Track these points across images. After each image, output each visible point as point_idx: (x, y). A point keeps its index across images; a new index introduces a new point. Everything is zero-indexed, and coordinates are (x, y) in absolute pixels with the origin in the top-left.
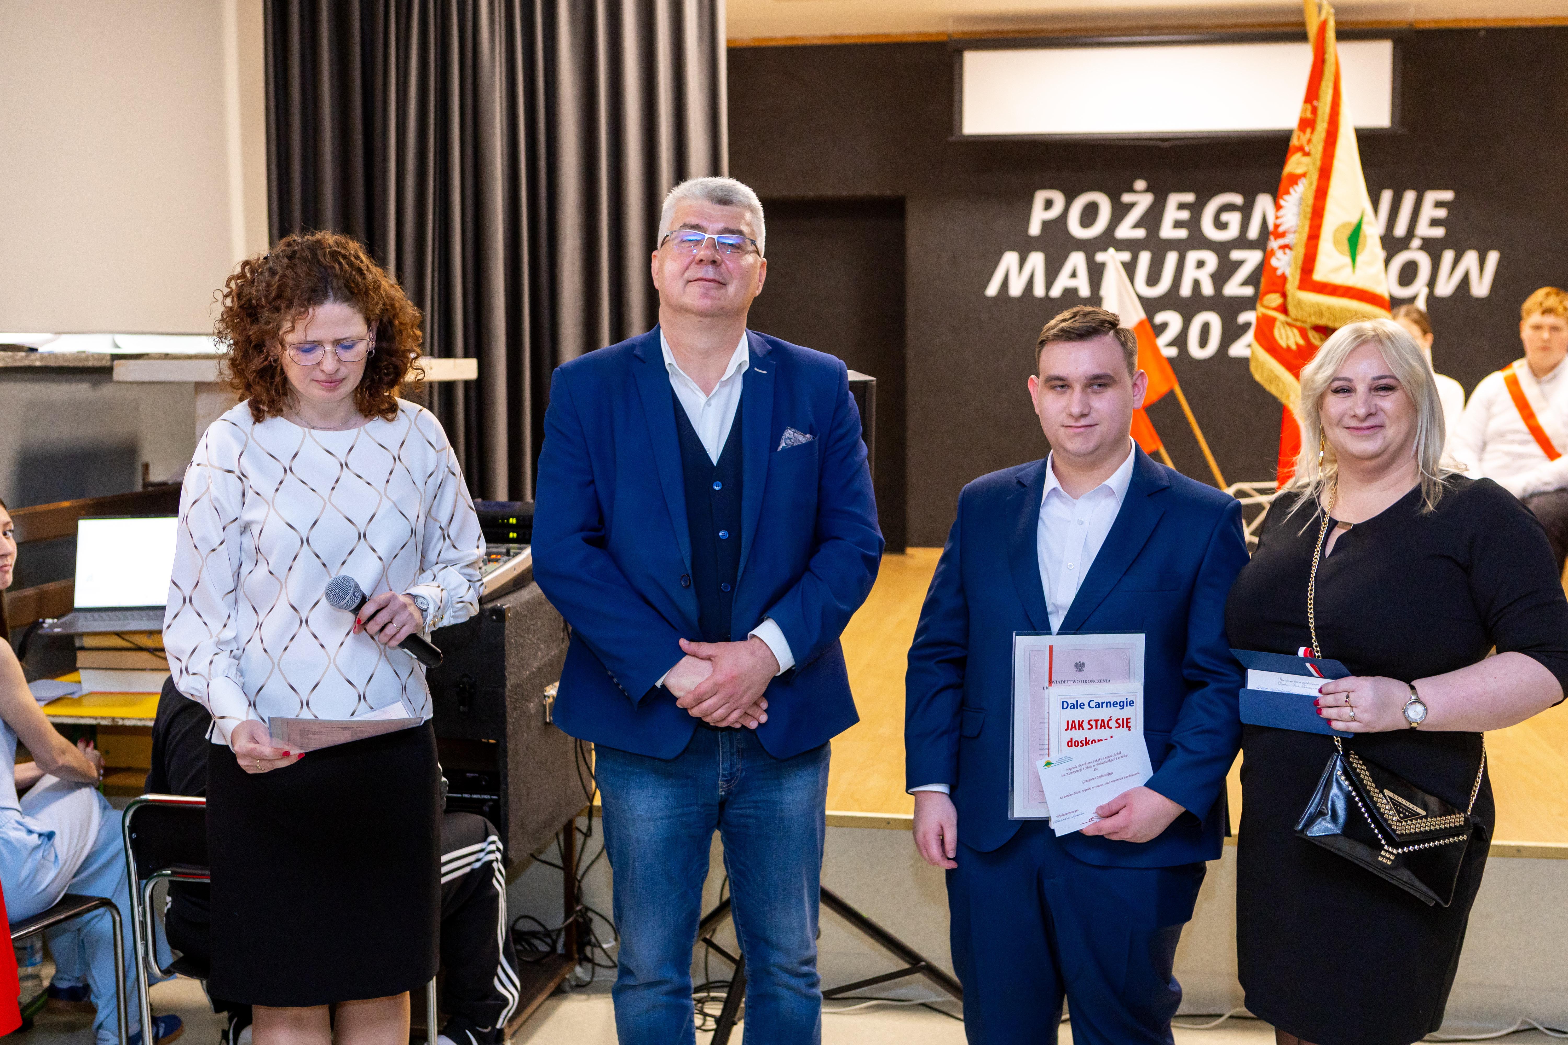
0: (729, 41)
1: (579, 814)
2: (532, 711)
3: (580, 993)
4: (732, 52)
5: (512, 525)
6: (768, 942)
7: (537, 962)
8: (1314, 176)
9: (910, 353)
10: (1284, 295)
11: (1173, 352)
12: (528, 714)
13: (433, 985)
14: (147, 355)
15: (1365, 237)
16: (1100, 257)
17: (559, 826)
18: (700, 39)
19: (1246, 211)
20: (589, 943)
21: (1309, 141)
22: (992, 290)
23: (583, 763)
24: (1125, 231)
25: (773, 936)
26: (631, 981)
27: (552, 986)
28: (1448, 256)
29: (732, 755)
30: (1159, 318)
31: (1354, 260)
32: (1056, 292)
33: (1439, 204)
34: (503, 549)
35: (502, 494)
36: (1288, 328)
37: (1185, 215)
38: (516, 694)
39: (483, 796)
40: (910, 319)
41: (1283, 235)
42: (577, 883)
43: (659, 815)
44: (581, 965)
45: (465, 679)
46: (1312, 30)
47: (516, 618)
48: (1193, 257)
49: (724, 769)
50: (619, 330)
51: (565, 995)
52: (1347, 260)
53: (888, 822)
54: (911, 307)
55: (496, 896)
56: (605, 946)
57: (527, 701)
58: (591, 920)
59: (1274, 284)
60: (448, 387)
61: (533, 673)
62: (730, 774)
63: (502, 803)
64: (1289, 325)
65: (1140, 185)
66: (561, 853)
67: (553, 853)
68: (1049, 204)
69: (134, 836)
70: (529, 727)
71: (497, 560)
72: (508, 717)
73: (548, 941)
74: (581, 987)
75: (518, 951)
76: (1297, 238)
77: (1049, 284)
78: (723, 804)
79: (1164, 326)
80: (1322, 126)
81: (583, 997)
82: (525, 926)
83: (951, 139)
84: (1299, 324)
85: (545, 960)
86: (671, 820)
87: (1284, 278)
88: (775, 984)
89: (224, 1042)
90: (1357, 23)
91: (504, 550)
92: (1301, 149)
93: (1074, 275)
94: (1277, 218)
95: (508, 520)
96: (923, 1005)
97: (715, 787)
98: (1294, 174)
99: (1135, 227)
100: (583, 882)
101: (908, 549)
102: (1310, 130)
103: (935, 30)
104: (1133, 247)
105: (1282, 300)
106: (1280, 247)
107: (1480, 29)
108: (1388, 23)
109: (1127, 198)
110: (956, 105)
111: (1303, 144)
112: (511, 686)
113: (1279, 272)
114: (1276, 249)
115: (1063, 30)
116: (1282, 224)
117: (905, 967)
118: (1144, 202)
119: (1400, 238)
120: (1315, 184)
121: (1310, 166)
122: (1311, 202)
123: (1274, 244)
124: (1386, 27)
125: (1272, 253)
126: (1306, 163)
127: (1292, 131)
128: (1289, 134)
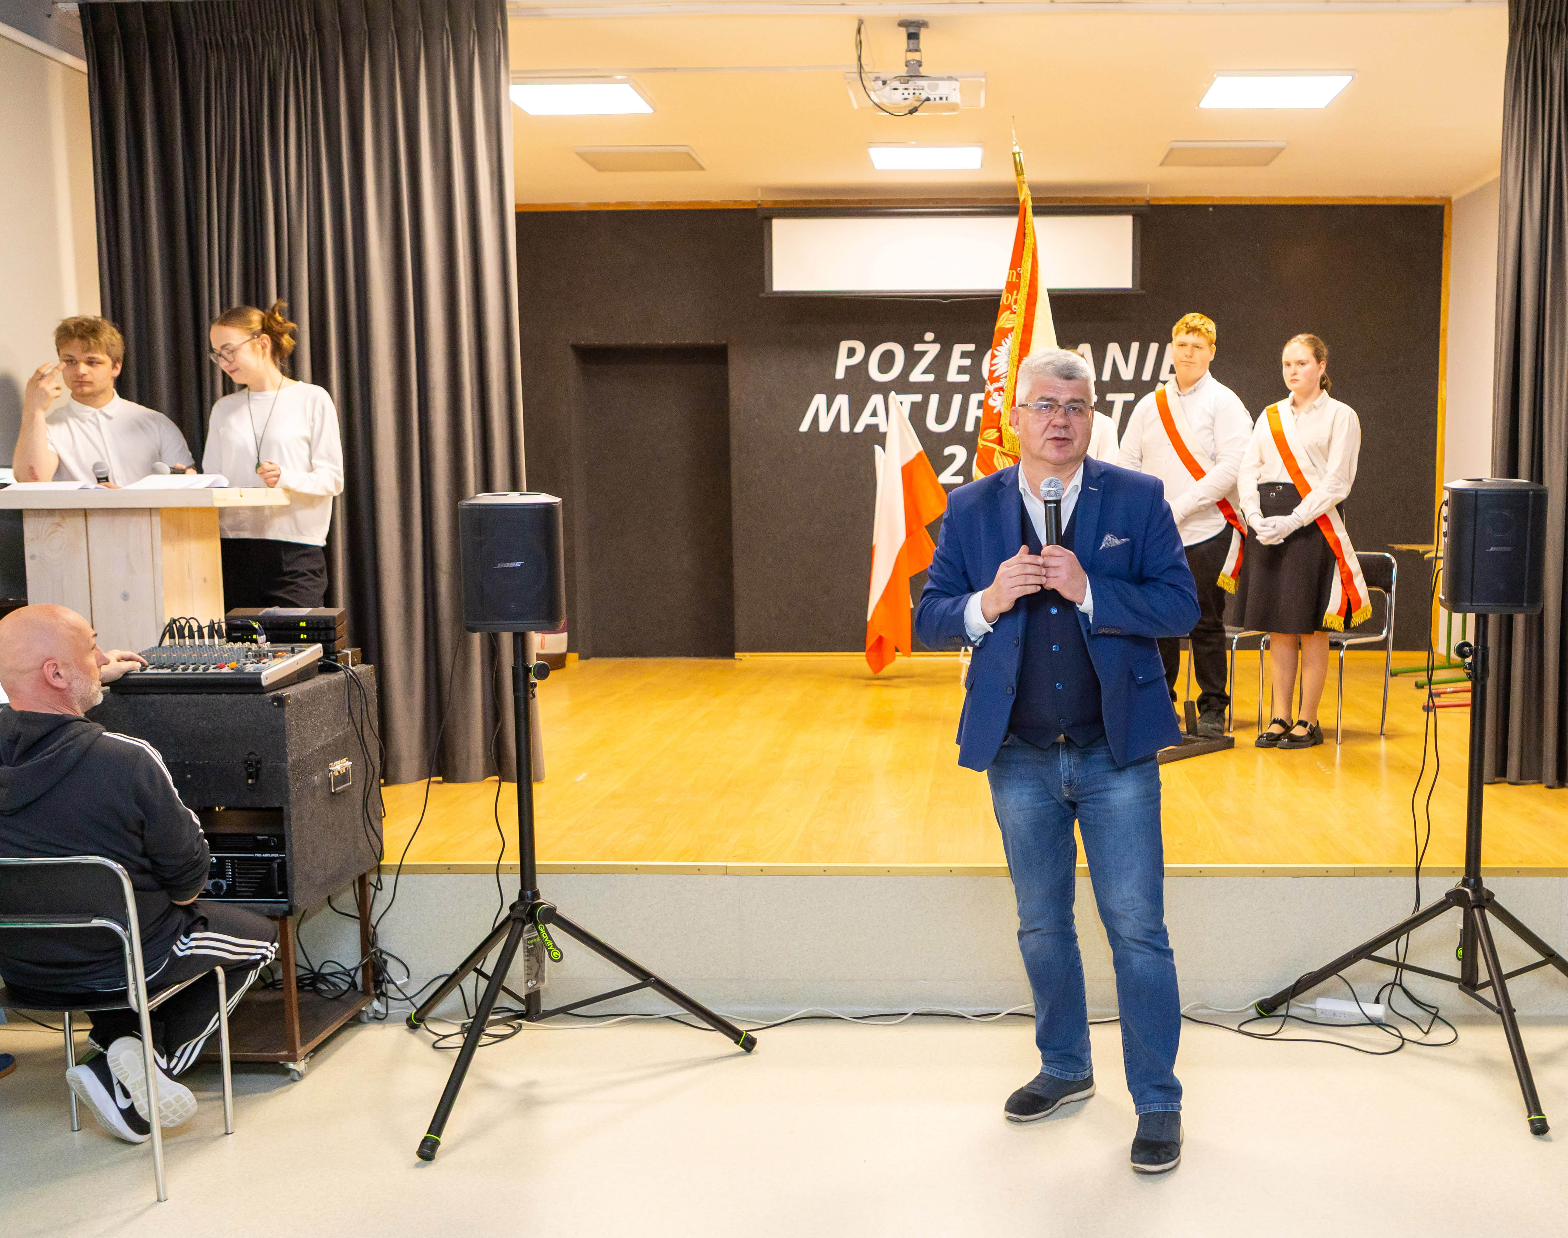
1: (369, 872)
2: (316, 782)
5: (303, 627)
8: (1018, 330)
9: (734, 482)
10: (1000, 430)
12: (312, 785)
20: (384, 980)
21: (1015, 302)
22: (804, 427)
24: (916, 376)
30: (946, 452)
32: (859, 428)
34: (288, 647)
36: (1004, 457)
37: (967, 362)
38: (299, 769)
39: (272, 855)
40: (734, 453)
41: (997, 379)
42: (372, 930)
44: (377, 998)
45: (252, 757)
47: (296, 704)
48: (974, 398)
51: (364, 1025)
54: (734, 442)
56: (398, 983)
57: (311, 773)
58: (385, 962)
59: (992, 421)
61: (317, 751)
63: (287, 860)
64: (1005, 454)
65: (929, 336)
67: (350, 904)
68: (851, 352)
70: (313, 796)
71: (281, 657)
72: (291, 787)
73: (348, 978)
74: (378, 1018)
76: (1008, 383)
77: (853, 422)
79: (952, 457)
80: (1024, 289)
82: (326, 967)
83: (762, 295)
87: (999, 415)
90: (1109, 200)
91: (290, 649)
92: (1009, 307)
93: (874, 414)
94: (992, 365)
95: (300, 624)
96: (668, 1017)
98: (1004, 328)
99: (925, 372)
100: (378, 930)
101: (737, 654)
102: (1015, 292)
103: (749, 199)
104: (924, 389)
105: (998, 434)
106: (996, 390)
107: (1207, 206)
108: (1133, 200)
109: (918, 347)
110: (766, 266)
111: (1010, 304)
112: (293, 761)
113: (995, 411)
114: (992, 391)
115: (860, 201)
116: (996, 370)
117: (639, 981)
118: (933, 350)
119: (1146, 382)
120: (1020, 337)
121: (1016, 322)
122: (1017, 352)
123: (990, 387)
124: (1130, 203)
125: (989, 395)
126: (1013, 319)
127: (1001, 292)
128: (999, 295)
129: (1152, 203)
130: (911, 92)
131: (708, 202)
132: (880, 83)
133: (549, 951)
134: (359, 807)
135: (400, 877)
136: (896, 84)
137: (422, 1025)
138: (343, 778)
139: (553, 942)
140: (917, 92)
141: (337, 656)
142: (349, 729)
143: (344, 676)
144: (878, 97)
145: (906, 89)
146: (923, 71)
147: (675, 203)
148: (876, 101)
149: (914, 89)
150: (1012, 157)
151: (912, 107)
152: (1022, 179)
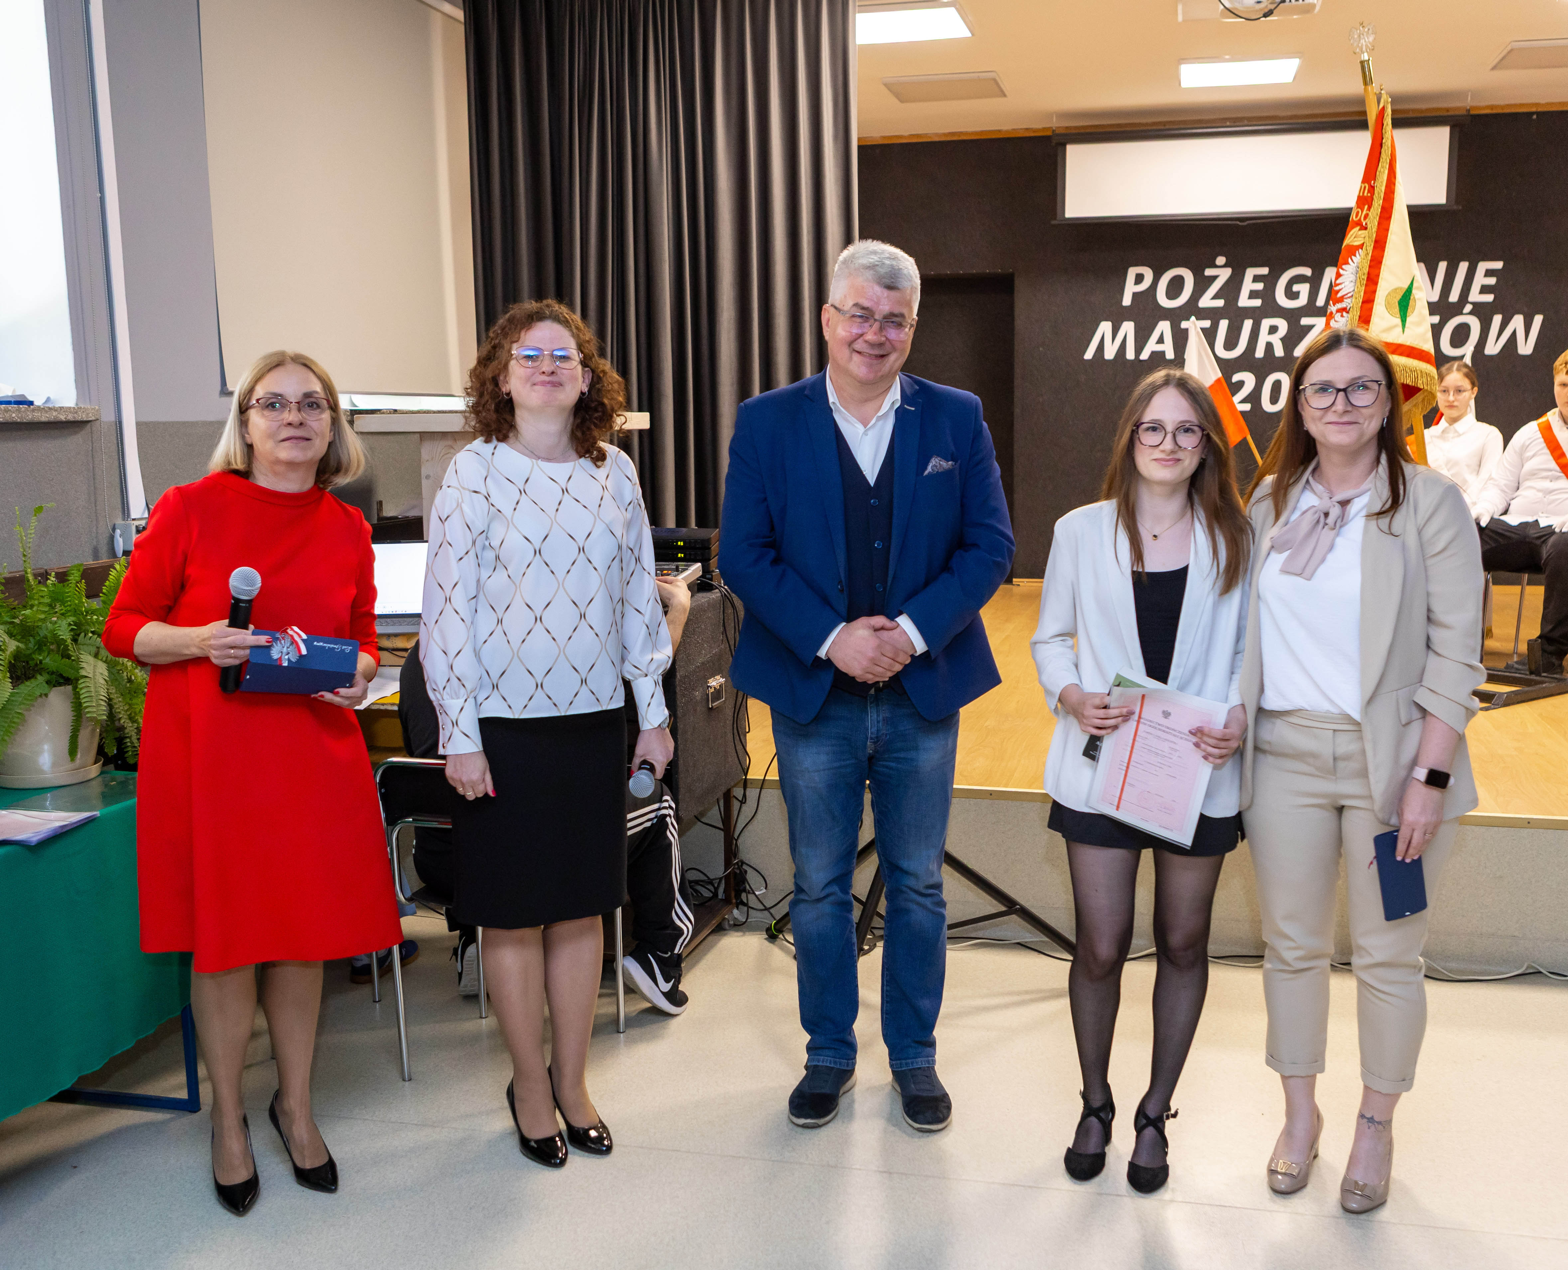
0: (859, 139)
1: (735, 786)
2: (697, 698)
3: (737, 931)
4: (863, 149)
5: (680, 546)
6: (901, 869)
8: (1370, 247)
9: (1017, 411)
11: (1247, 407)
12: (694, 700)
13: (619, 911)
14: (379, 410)
15: (1414, 300)
16: (1184, 325)
17: (720, 794)
18: (836, 137)
19: (1315, 282)
20: (745, 890)
21: (1366, 217)
22: (1089, 355)
23: (740, 743)
24: (1206, 301)
25: (906, 864)
26: (803, 896)
27: (714, 923)
28: (1497, 319)
29: (880, 719)
30: (1236, 378)
31: (1404, 322)
32: (1145, 355)
33: (1489, 273)
34: (673, 566)
35: (670, 522)
37: (1260, 286)
38: (684, 684)
40: (1017, 382)
41: (1341, 300)
42: (735, 842)
44: (738, 907)
46: (1372, 118)
48: (1266, 323)
49: (872, 733)
50: (768, 381)
51: (726, 932)
52: (1399, 321)
53: (991, 793)
54: (1018, 371)
56: (757, 893)
57: (693, 689)
58: (746, 872)
61: (698, 667)
62: (877, 737)
65: (1221, 260)
66: (721, 817)
67: (714, 815)
68: (1139, 279)
69: (383, 790)
70: (695, 710)
72: (678, 702)
73: (712, 887)
74: (738, 926)
76: (1354, 303)
77: (1139, 349)
80: (1378, 203)
81: (740, 934)
82: (692, 876)
83: (1053, 222)
85: (709, 903)
88: (907, 900)
89: (454, 957)
90: (1421, 111)
92: (1359, 223)
93: (1161, 340)
94: (1338, 285)
95: (677, 543)
96: (1018, 943)
97: (865, 746)
98: (1353, 246)
99: (1216, 297)
100: (739, 841)
101: (1014, 580)
102: (1366, 207)
103: (1040, 126)
104: (1213, 315)
106: (1338, 311)
107: (1532, 113)
108: (1447, 110)
109: (1209, 272)
110: (1059, 192)
111: (1360, 219)
112: (681, 676)
114: (1334, 312)
115: (1154, 124)
116: (1340, 290)
117: (1003, 909)
118: (1224, 275)
119: (1453, 303)
120: (1370, 255)
121: (1367, 238)
122: (1366, 270)
123: (1333, 308)
124: (1446, 114)
125: (1330, 317)
126: (1363, 236)
127: (1351, 209)
128: (1349, 212)
129: (1472, 112)
131: (999, 131)
134: (729, 722)
135: (763, 791)
137: (781, 936)
138: (718, 694)
141: (712, 575)
142: (723, 647)
143: (719, 594)
147: (966, 133)
150: (1359, 65)
151: (1266, 10)
152: (1375, 87)
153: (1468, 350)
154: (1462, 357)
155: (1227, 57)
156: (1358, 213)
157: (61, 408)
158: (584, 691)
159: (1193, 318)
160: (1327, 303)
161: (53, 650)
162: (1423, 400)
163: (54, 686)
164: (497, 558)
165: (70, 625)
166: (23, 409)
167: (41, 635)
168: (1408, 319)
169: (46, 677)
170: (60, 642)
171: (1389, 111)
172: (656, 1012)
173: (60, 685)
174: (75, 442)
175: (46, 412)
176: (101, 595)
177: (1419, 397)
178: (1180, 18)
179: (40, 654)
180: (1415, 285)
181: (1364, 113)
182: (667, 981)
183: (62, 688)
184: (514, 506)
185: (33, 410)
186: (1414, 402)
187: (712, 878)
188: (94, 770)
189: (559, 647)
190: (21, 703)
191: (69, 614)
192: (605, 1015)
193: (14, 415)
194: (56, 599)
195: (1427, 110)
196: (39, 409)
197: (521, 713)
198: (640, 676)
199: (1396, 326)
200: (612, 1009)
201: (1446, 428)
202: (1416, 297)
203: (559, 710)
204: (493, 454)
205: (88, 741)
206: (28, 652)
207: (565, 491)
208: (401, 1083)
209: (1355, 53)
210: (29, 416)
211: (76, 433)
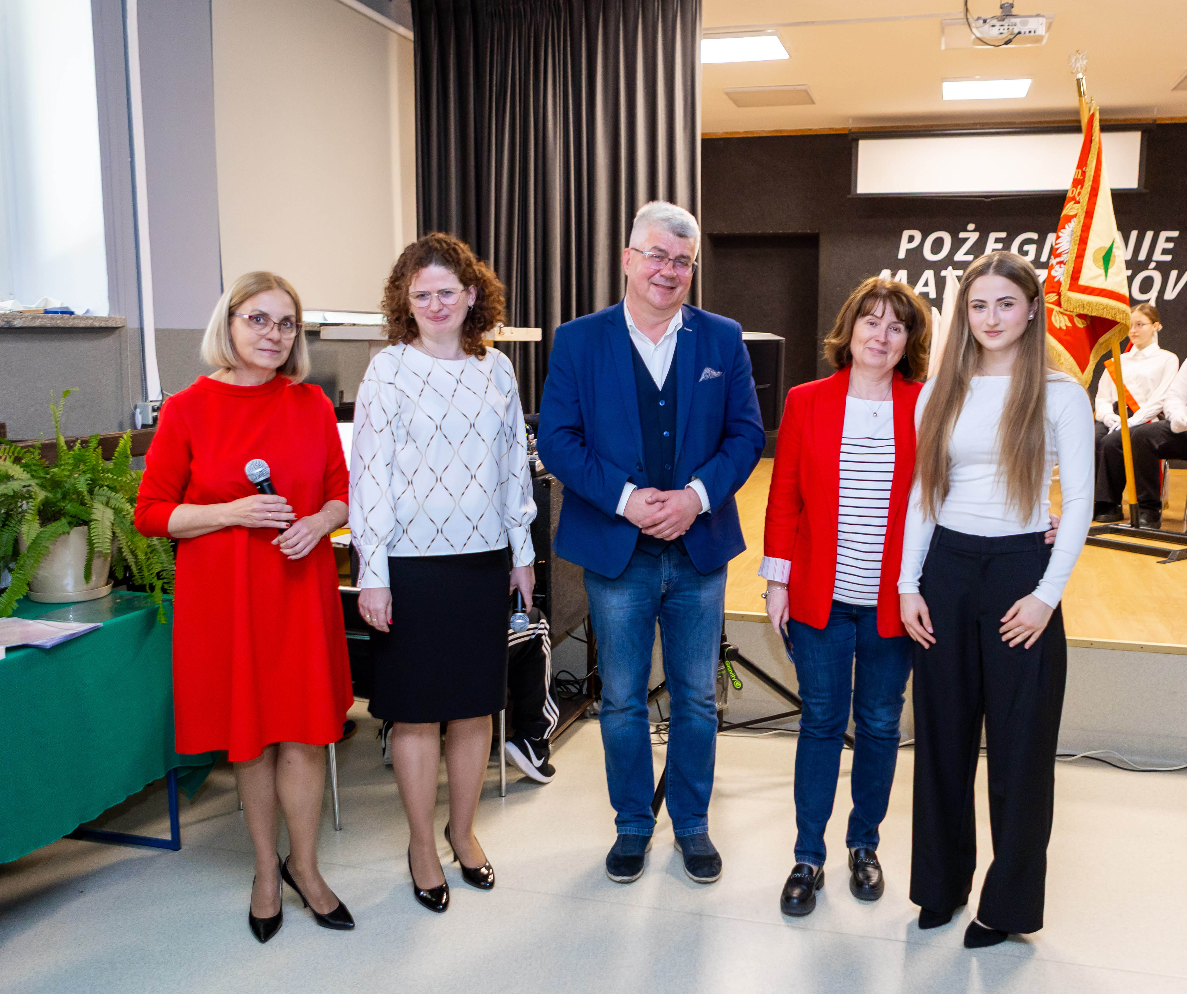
0: (703, 134)
4: (705, 141)
6: (686, 685)
7: (570, 699)
8: (1082, 216)
9: (820, 333)
10: (1059, 294)
15: (1115, 256)
16: (943, 273)
18: (685, 128)
19: (1040, 244)
21: (1079, 194)
24: (959, 256)
25: (690, 681)
26: (611, 708)
27: (578, 713)
28: (1174, 274)
29: (670, 568)
31: (1106, 272)
33: (1168, 240)
36: (1061, 315)
40: (821, 312)
41: (1059, 255)
43: (625, 605)
44: (597, 702)
46: (1084, 123)
49: (665, 577)
51: (586, 720)
52: (1102, 271)
54: (821, 305)
55: (544, 657)
59: (1053, 287)
60: (525, 345)
62: (669, 580)
63: (548, 600)
64: (1061, 313)
65: (971, 227)
66: (586, 633)
67: (581, 631)
68: (911, 239)
73: (577, 686)
75: (559, 692)
76: (1069, 258)
78: (664, 597)
80: (1088, 184)
82: (563, 677)
83: (849, 196)
84: (1068, 313)
85: (574, 698)
86: (633, 608)
87: (1059, 283)
88: (690, 711)
92: (1073, 199)
93: (926, 284)
94: (1056, 244)
97: (659, 587)
98: (1069, 215)
99: (967, 253)
102: (1079, 187)
103: (840, 127)
105: (1057, 297)
106: (1058, 264)
108: (1140, 120)
109: (962, 235)
110: (853, 175)
111: (1074, 196)
113: (1056, 279)
114: (1054, 265)
115: (923, 126)
116: (1059, 248)
118: (974, 237)
119: (1141, 262)
120: (1082, 222)
121: (1080, 210)
122: (1079, 233)
123: (1053, 261)
124: (1137, 123)
125: (1052, 267)
126: (1077, 208)
127: (1067, 191)
128: (1066, 192)
129: (1158, 122)
130: (1006, 27)
131: (810, 130)
132: (981, 21)
133: (733, 682)
136: (994, 22)
139: (736, 674)
140: (1011, 28)
144: (980, 32)
145: (1002, 25)
146: (1014, 11)
147: (786, 131)
148: (979, 35)
149: (1008, 25)
150: (1076, 82)
151: (1007, 39)
152: (1086, 99)
153: (1153, 295)
154: (1148, 301)
155: (978, 77)
156: (1073, 191)
157: (96, 317)
158: (476, 535)
159: (950, 268)
160: (1049, 258)
161: (74, 499)
162: (1120, 331)
163: (75, 526)
164: (408, 433)
165: (87, 480)
166: (66, 317)
167: (67, 488)
168: (1110, 271)
169: (69, 519)
170: (79, 493)
171: (1097, 117)
172: (529, 781)
173: (80, 525)
174: (108, 342)
175: (85, 320)
176: (113, 458)
177: (1116, 329)
178: (943, 47)
179: (64, 502)
180: (1115, 245)
181: (1079, 121)
182: (539, 758)
183: (81, 528)
184: (419, 393)
185: (74, 318)
186: (1114, 332)
187: (578, 679)
188: (105, 590)
189: (455, 501)
190: (48, 539)
191: (88, 472)
192: (492, 782)
193: (59, 322)
194: (79, 460)
195: (1125, 120)
196: (78, 317)
197: (426, 552)
198: (515, 526)
199: (1100, 275)
200: (496, 778)
201: (1137, 352)
202: (1116, 254)
203: (455, 550)
204: (403, 354)
205: (101, 569)
206: (55, 500)
207: (459, 381)
208: (333, 832)
209: (1072, 73)
210: (70, 322)
211: (107, 336)
